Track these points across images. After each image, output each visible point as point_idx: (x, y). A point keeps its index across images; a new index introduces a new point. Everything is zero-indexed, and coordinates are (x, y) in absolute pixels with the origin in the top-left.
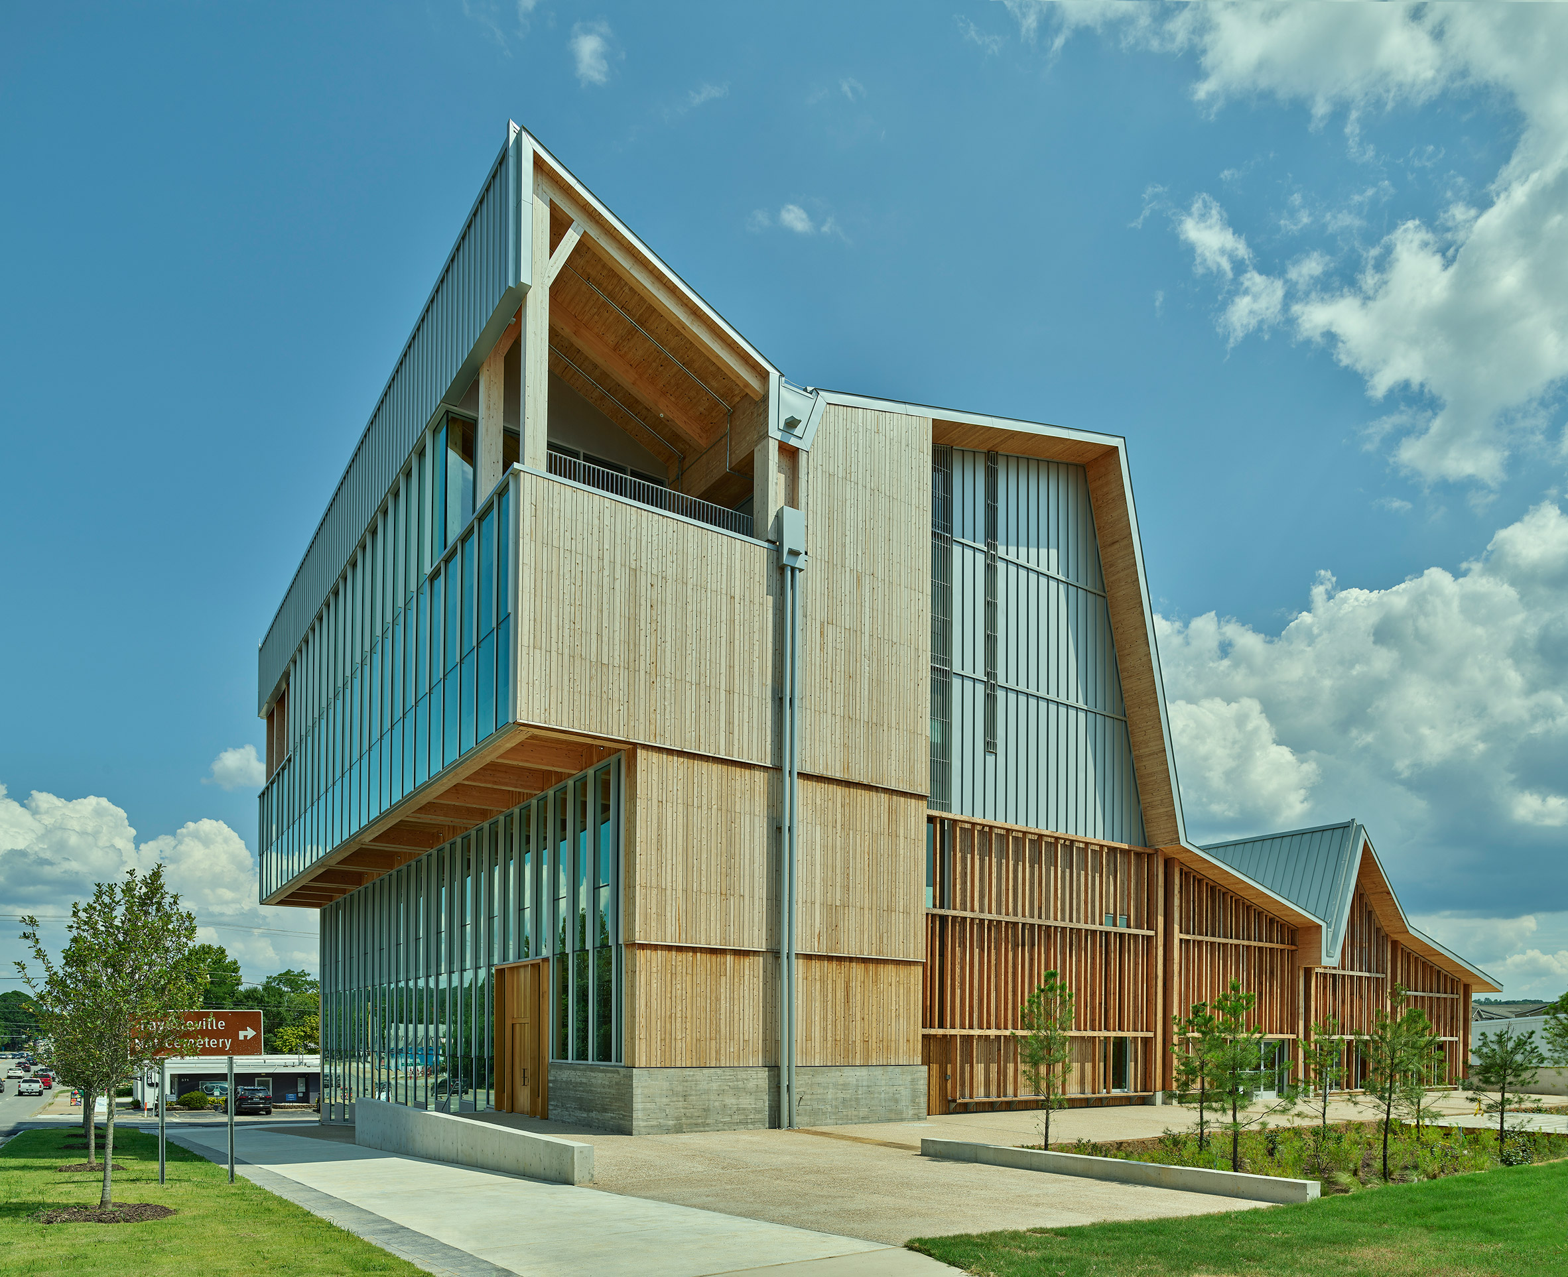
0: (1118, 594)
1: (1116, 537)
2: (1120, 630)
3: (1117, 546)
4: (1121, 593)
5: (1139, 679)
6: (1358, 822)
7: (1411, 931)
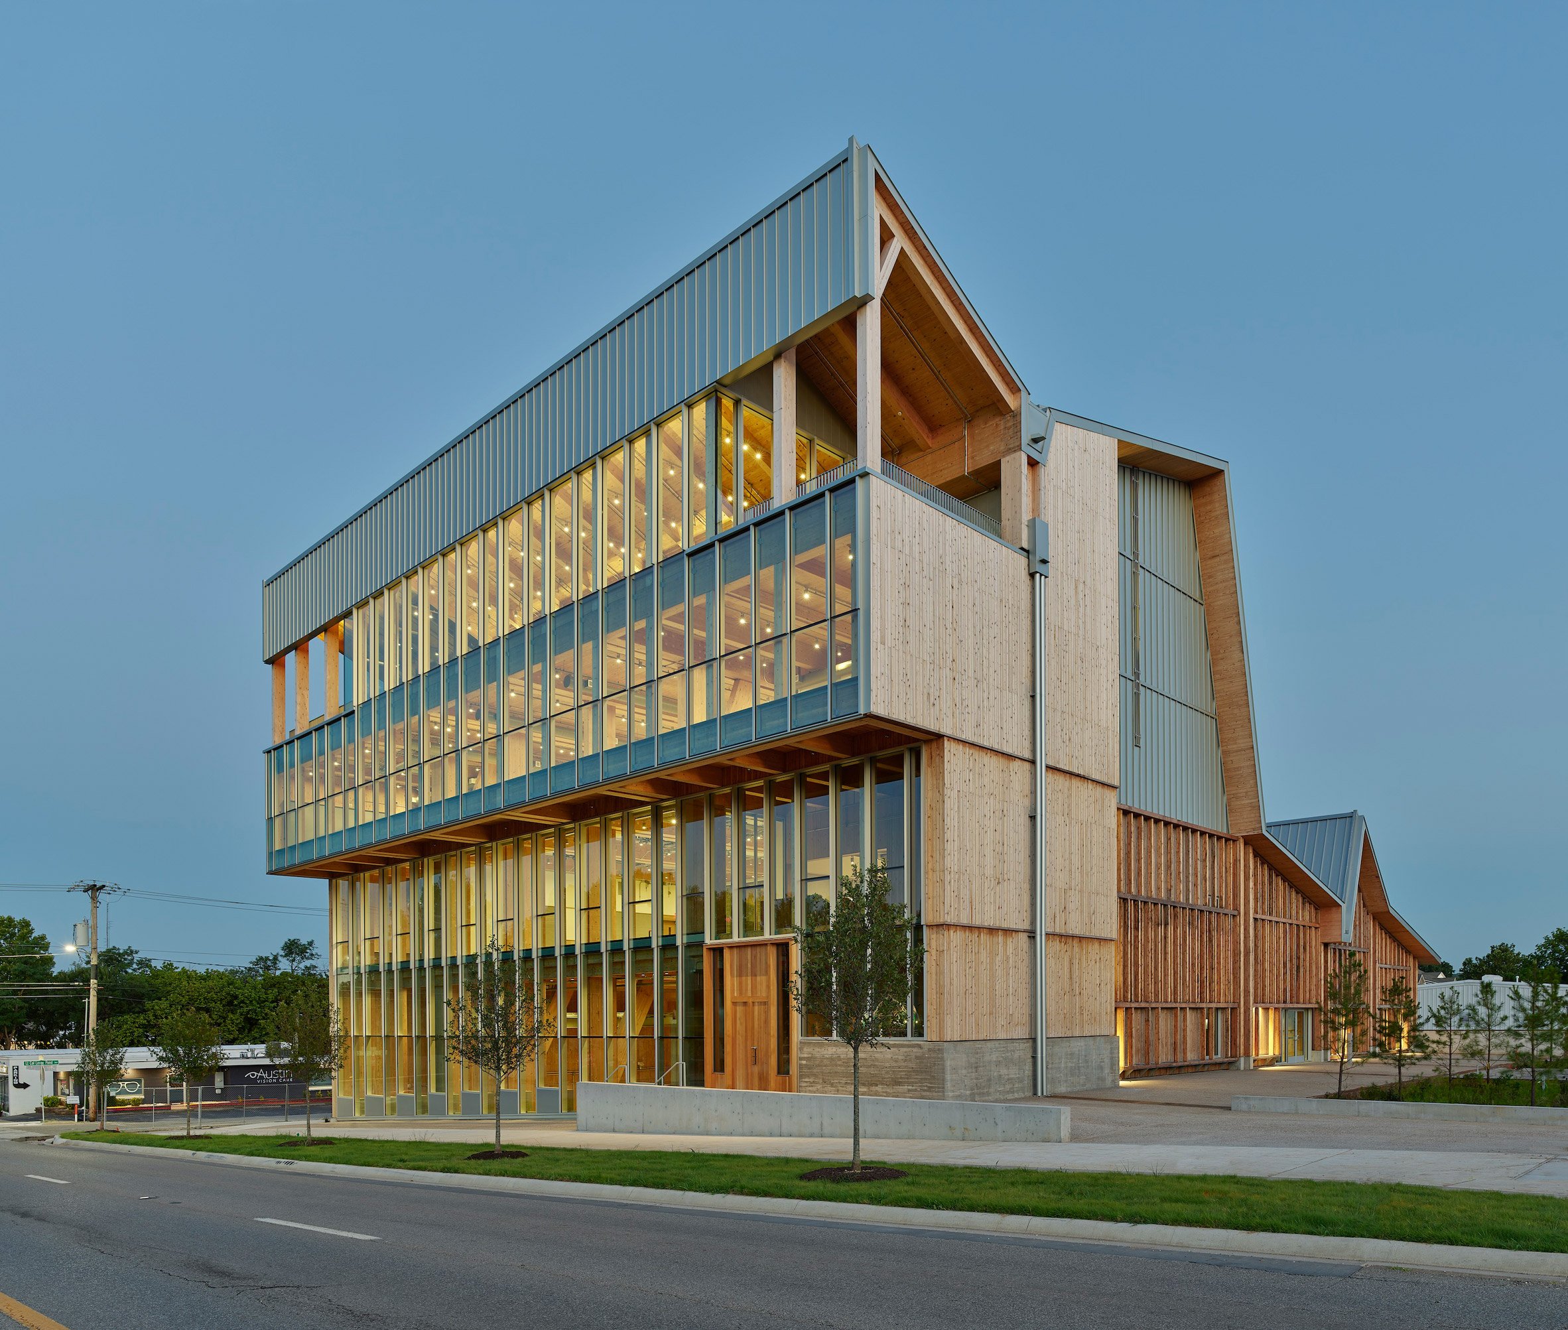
0: (1216, 604)
1: (1217, 552)
2: (1215, 636)
3: (1217, 559)
4: (1218, 603)
5: (1231, 682)
6: (1360, 813)
7: (1391, 911)
